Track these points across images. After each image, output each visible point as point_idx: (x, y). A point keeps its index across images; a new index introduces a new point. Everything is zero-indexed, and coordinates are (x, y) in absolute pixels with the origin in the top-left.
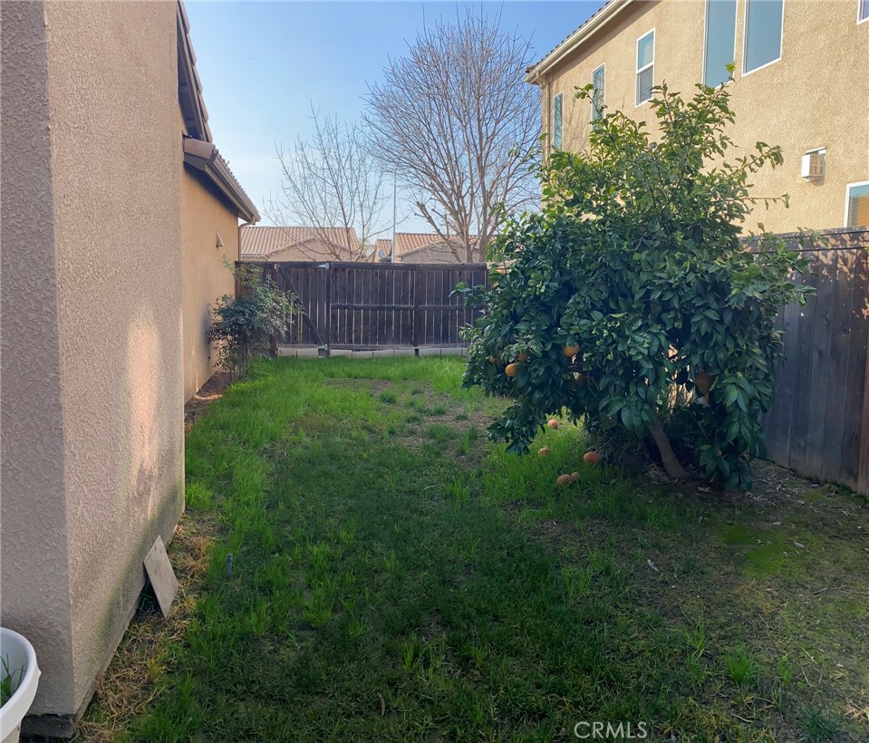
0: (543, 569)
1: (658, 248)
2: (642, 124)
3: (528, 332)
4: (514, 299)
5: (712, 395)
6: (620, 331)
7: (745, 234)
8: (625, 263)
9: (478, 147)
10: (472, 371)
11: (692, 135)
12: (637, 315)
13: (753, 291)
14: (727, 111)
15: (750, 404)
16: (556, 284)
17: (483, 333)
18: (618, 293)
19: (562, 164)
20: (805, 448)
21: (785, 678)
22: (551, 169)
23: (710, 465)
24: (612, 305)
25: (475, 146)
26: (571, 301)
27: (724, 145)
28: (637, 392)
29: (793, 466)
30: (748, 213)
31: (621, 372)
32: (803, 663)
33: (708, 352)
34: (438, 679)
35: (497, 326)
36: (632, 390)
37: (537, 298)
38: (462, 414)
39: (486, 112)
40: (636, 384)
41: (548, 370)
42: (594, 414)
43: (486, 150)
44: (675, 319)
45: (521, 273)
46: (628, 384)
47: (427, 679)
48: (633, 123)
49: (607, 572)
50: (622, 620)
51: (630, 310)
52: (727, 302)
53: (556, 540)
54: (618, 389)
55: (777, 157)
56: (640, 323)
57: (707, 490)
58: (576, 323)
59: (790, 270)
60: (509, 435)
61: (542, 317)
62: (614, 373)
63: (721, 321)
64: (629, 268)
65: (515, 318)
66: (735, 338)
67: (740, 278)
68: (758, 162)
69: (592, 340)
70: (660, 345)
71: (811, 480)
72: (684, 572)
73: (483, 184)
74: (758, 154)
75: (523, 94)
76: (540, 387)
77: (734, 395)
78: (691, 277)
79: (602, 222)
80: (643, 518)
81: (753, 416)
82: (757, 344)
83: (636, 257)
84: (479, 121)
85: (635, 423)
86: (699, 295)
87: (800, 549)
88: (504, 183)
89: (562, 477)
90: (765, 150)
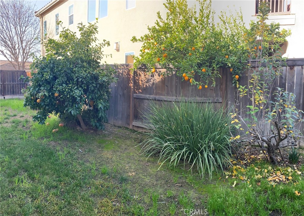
0: (52, 153)
1: (80, 67)
2: (75, 33)
3: (44, 90)
4: (39, 80)
5: (94, 106)
6: (71, 90)
7: (101, 64)
8: (71, 71)
9: (20, 35)
10: (27, 102)
11: (88, 37)
12: (75, 85)
13: (105, 79)
14: (96, 31)
15: (104, 108)
16: (52, 76)
17: (30, 90)
18: (69, 79)
19: (52, 42)
20: (117, 119)
21: (115, 171)
22: (48, 44)
23: (94, 124)
24: (68, 83)
25: (19, 34)
26: (57, 81)
27: (96, 40)
28: (75, 106)
29: (114, 124)
30: (102, 58)
31: (71, 101)
32: (119, 167)
33: (93, 95)
34: (27, 185)
35: (34, 88)
36: (74, 105)
37: (46, 80)
38: (22, 115)
39: (22, 24)
40: (75, 104)
41: (50, 100)
42: (62, 113)
43: (23, 35)
44: (85, 86)
45: (41, 73)
46: (73, 104)
47: (23, 185)
48: (72, 32)
49: (69, 153)
50: (74, 164)
51: (73, 84)
52: (98, 82)
53: (54, 146)
54: (70, 105)
55: (109, 44)
56: (76, 87)
57: (93, 131)
58: (58, 87)
59: (113, 74)
60: (39, 119)
61: (48, 85)
62: (69, 101)
63: (96, 87)
64: (72, 72)
65: (40, 86)
66: (100, 91)
67: (101, 76)
68: (104, 45)
69: (63, 92)
70: (82, 93)
71: (119, 127)
72: (89, 151)
73: (22, 46)
74: (104, 43)
75: (34, 19)
76: (48, 105)
77: (100, 106)
78: (89, 75)
79: (64, 59)
80: (77, 139)
81: (104, 111)
82: (105, 93)
83: (74, 69)
84: (20, 26)
85: (75, 114)
86: (91, 80)
87: (117, 143)
88: (29, 46)
89: (54, 130)
90: (106, 42)
